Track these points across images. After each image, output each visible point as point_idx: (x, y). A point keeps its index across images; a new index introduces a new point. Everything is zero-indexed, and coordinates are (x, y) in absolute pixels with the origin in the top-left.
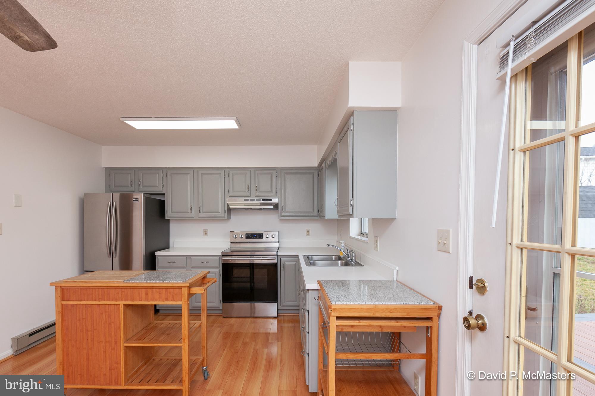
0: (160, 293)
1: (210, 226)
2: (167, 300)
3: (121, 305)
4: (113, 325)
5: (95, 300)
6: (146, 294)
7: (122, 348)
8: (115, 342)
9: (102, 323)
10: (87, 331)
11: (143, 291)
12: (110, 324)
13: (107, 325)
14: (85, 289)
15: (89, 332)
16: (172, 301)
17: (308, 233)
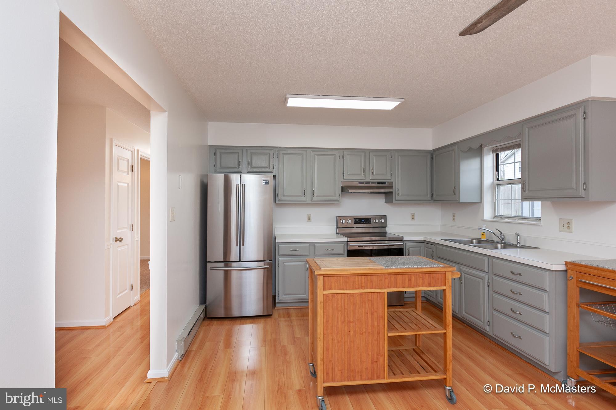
0: (423, 279)
1: (314, 211)
2: (430, 285)
3: (386, 292)
4: (376, 314)
5: (358, 289)
6: (410, 280)
7: (386, 338)
8: (378, 332)
9: (365, 313)
10: (349, 322)
11: (407, 276)
12: (373, 314)
13: (370, 315)
14: (348, 277)
15: (351, 324)
16: (434, 286)
17: (413, 217)
